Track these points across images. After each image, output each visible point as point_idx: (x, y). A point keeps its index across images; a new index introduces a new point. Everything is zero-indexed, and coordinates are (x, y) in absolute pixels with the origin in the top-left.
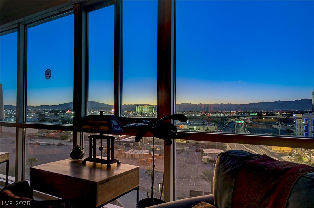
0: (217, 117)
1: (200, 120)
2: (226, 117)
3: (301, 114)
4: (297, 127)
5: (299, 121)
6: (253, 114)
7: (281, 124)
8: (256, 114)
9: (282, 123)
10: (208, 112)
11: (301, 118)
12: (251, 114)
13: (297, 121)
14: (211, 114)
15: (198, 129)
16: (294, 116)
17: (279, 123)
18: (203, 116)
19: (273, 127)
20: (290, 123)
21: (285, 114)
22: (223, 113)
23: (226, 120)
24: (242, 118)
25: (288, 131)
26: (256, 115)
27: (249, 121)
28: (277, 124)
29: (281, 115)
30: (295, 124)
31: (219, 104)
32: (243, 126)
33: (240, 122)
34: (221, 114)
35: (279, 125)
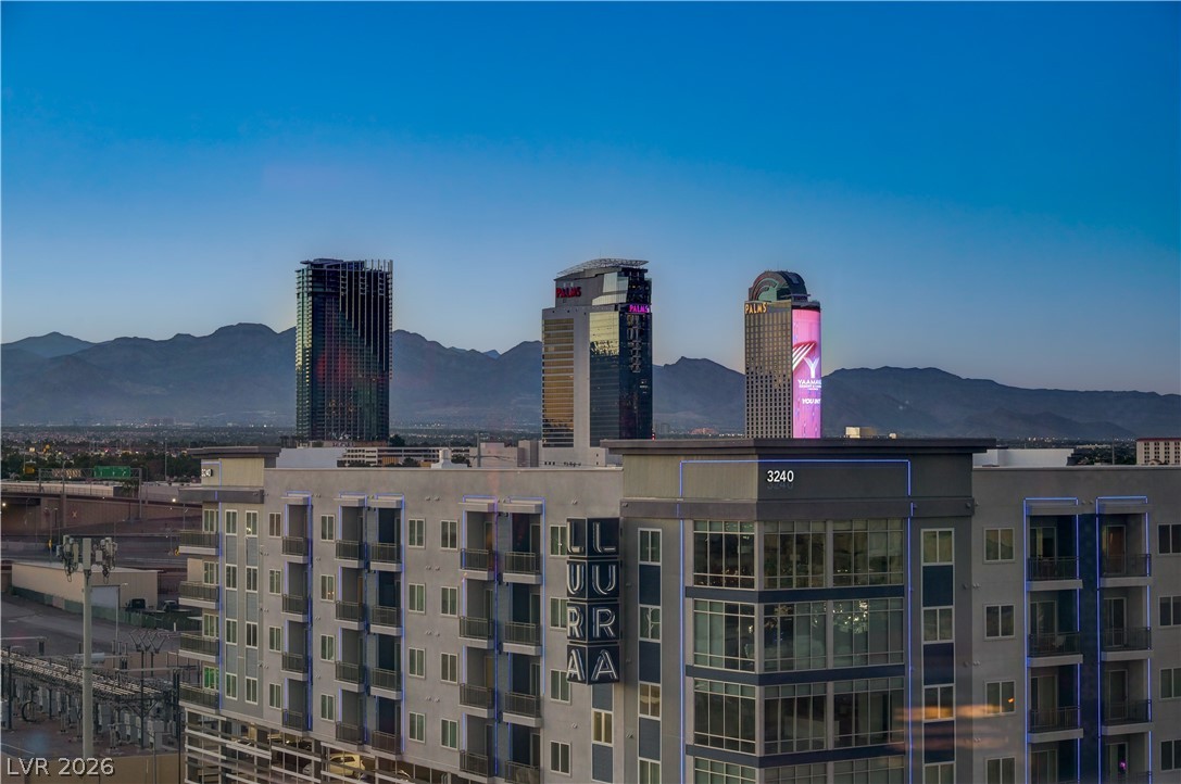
3: (260, 463)
4: (231, 573)
5: (241, 520)
7: (99, 555)
9: (109, 544)
11: (259, 497)
13: (231, 518)
16: (205, 473)
17: (87, 542)
19: (16, 582)
20: (178, 541)
21: (100, 462)
25: (137, 616)
29: (76, 473)
30: (212, 551)
35: (81, 560)
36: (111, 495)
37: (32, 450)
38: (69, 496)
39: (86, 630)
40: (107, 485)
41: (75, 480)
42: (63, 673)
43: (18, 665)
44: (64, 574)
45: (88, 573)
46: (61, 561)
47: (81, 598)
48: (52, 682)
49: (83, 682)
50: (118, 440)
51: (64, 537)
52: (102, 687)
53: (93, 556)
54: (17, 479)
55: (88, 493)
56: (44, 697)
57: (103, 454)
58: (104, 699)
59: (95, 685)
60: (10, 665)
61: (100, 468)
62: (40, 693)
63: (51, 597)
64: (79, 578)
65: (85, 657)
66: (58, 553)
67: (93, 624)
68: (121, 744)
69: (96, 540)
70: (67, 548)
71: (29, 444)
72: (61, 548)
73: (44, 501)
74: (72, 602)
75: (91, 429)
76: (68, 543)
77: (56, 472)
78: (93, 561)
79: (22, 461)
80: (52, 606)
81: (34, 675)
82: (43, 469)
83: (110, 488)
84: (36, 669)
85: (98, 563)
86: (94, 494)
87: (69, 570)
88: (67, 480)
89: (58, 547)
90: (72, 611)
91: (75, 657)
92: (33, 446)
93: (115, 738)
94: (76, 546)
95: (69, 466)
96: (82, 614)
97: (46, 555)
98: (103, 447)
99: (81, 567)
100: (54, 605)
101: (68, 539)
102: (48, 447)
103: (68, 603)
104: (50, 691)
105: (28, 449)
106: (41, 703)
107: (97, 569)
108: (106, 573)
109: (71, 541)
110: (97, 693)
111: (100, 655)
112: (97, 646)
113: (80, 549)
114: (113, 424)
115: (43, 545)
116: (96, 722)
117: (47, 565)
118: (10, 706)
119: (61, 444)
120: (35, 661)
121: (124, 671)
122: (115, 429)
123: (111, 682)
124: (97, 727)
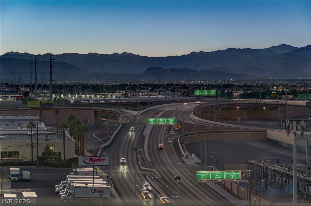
0: (78, 104)
1: (15, 118)
2: (109, 104)
6: (206, 93)
7: (299, 127)
8: (213, 92)
9: (303, 123)
10: (45, 87)
12: (198, 93)
14: (55, 92)
15: (10, 154)
17: (295, 122)
18: (25, 103)
19: (269, 136)
21: (301, 92)
22: (97, 89)
23: (115, 116)
24: (169, 107)
26: (213, 97)
27: (192, 116)
28: (287, 128)
29: (291, 96)
31: (84, 55)
32: (170, 136)
33: (162, 121)
34: (91, 93)
35: (292, 129)
36: (305, 105)
37: (275, 88)
38: (289, 105)
39: (294, 155)
40: (303, 101)
41: (291, 99)
42: (286, 171)
43: (269, 167)
44: (286, 134)
45: (295, 134)
46: (285, 129)
47: (293, 143)
48: (282, 174)
49: (293, 174)
50: (308, 84)
51: (286, 120)
52: (301, 177)
53: (297, 127)
54: (269, 99)
55: (296, 104)
56: (279, 179)
57: (302, 89)
58: (301, 181)
59: (298, 175)
60: (266, 167)
61: (300, 95)
62: (277, 177)
63: (282, 142)
64: (292, 135)
65: (294, 165)
66: (284, 126)
67: (297, 153)
68: (308, 198)
69: (298, 122)
70: (287, 124)
71: (274, 86)
72: (285, 125)
73: (279, 107)
74: (290, 144)
75: (297, 80)
76: (287, 123)
77: (284, 96)
78: (297, 129)
79: (271, 92)
80: (282, 146)
81: (275, 171)
82: (279, 95)
83: (305, 102)
84: (276, 169)
85: (299, 130)
86: (298, 104)
87: (288, 132)
88: (288, 99)
89: (284, 124)
90: (289, 148)
91: (291, 165)
92: (275, 86)
93: (306, 196)
94: (291, 124)
95: (289, 94)
96: (293, 149)
97: (280, 127)
98: (302, 87)
99: (292, 132)
100: (283, 145)
101: (287, 121)
102: (281, 87)
103: (288, 145)
104: (281, 177)
105: (273, 88)
106: (278, 182)
107: (299, 132)
108: (302, 134)
109: (289, 122)
110: (299, 179)
111: (300, 165)
112: (298, 161)
113: (292, 125)
114: (305, 78)
115: (279, 123)
116: (298, 189)
117: (280, 130)
118: (266, 182)
119: (286, 86)
120: (275, 166)
121: (309, 171)
122: (307, 80)
123: (304, 175)
124: (299, 191)
